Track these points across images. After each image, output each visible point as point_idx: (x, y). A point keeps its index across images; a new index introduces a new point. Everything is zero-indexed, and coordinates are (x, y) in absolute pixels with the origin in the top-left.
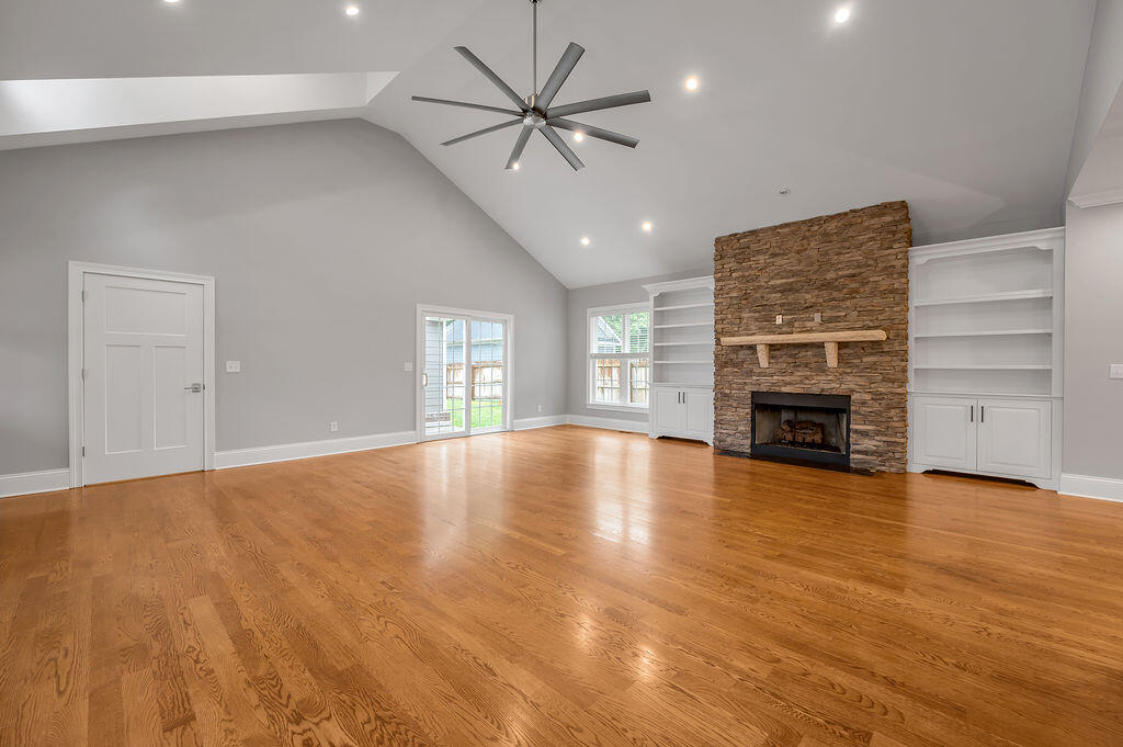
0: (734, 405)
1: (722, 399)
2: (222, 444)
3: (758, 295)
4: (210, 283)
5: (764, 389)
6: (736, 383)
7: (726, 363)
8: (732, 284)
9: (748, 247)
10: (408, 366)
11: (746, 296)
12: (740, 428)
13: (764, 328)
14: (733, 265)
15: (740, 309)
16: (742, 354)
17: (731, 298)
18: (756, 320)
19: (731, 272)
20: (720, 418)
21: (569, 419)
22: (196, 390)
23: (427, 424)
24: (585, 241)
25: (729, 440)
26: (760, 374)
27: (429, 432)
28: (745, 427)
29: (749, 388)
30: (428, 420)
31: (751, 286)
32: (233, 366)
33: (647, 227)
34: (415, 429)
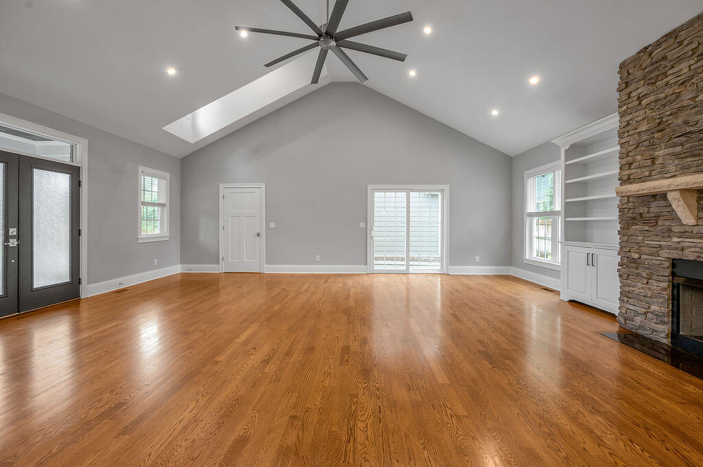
0: (644, 274)
1: (630, 267)
2: (269, 261)
3: (680, 121)
4: (263, 186)
5: (690, 255)
6: (648, 246)
7: (634, 219)
8: (640, 114)
9: (664, 58)
10: (362, 225)
11: (660, 127)
12: (653, 307)
13: (689, 167)
14: (643, 90)
15: (652, 145)
16: (655, 207)
17: (639, 133)
18: (676, 155)
19: (639, 98)
20: (627, 289)
21: (512, 271)
22: (258, 236)
23: (375, 262)
24: (495, 113)
25: (638, 320)
26: (682, 234)
27: (376, 268)
28: (660, 307)
29: (664, 254)
30: (377, 259)
31: (668, 110)
32: (272, 225)
33: (534, 80)
34: (366, 264)
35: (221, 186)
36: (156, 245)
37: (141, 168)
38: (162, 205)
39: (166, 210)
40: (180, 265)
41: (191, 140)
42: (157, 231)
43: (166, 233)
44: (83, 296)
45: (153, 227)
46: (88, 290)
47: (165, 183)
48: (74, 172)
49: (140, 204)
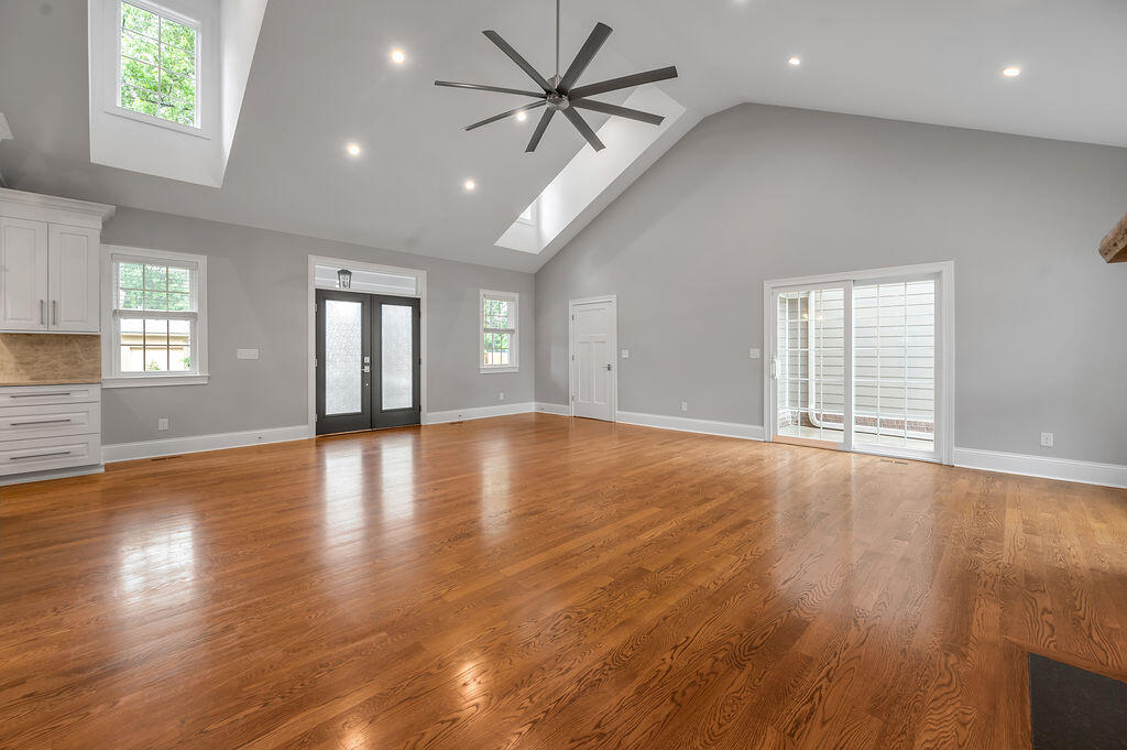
4: (614, 300)
22: (609, 368)
32: (626, 354)
34: (755, 423)
35: (571, 303)
36: (500, 377)
37: (482, 292)
38: (511, 331)
39: (516, 335)
40: (534, 403)
41: (536, 250)
42: (506, 360)
43: (516, 364)
44: (423, 423)
45: (500, 357)
46: (428, 418)
47: (514, 305)
48: (414, 303)
49: (481, 331)
